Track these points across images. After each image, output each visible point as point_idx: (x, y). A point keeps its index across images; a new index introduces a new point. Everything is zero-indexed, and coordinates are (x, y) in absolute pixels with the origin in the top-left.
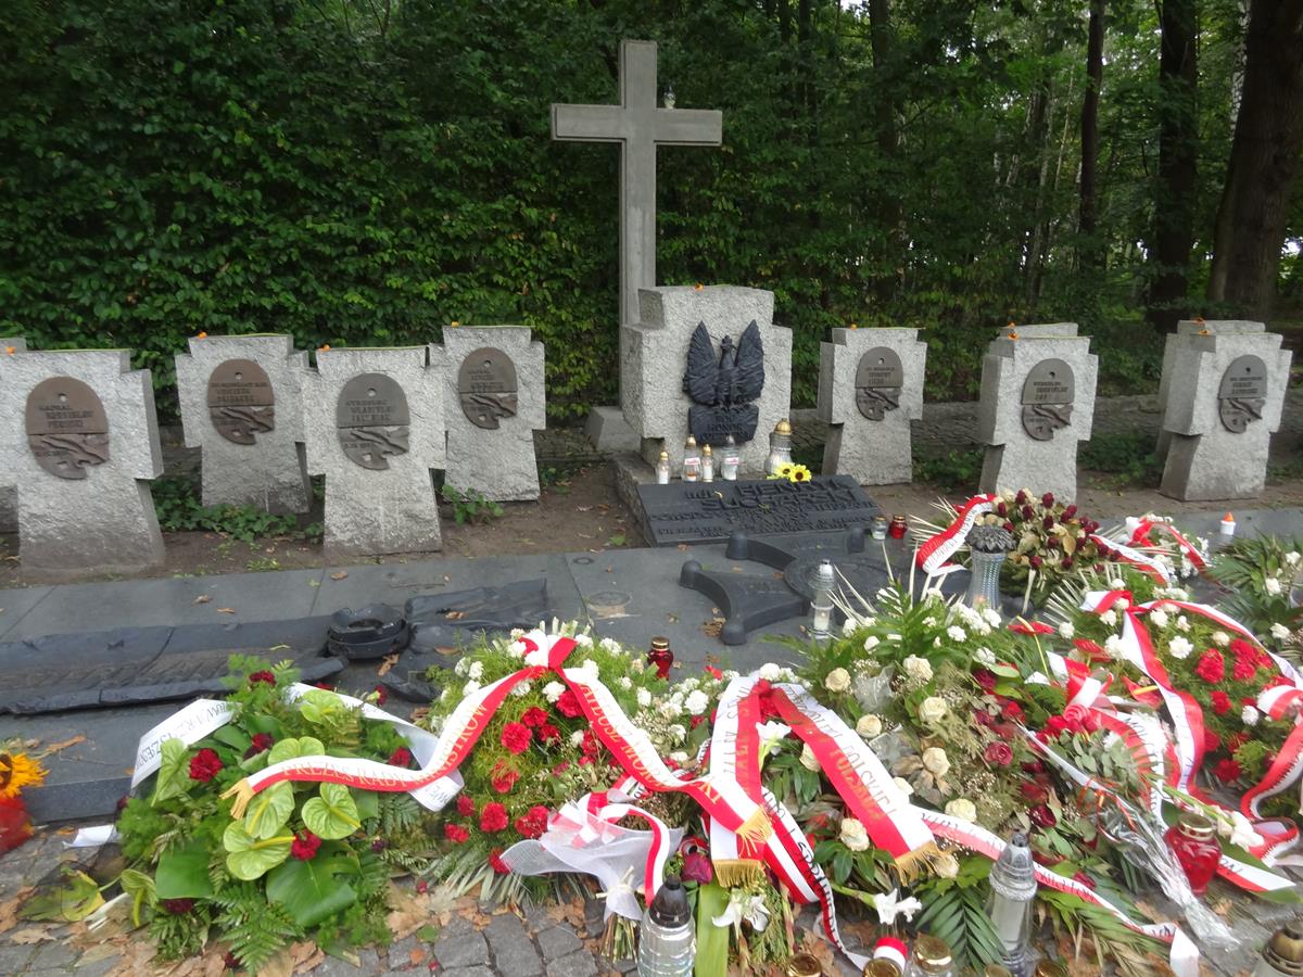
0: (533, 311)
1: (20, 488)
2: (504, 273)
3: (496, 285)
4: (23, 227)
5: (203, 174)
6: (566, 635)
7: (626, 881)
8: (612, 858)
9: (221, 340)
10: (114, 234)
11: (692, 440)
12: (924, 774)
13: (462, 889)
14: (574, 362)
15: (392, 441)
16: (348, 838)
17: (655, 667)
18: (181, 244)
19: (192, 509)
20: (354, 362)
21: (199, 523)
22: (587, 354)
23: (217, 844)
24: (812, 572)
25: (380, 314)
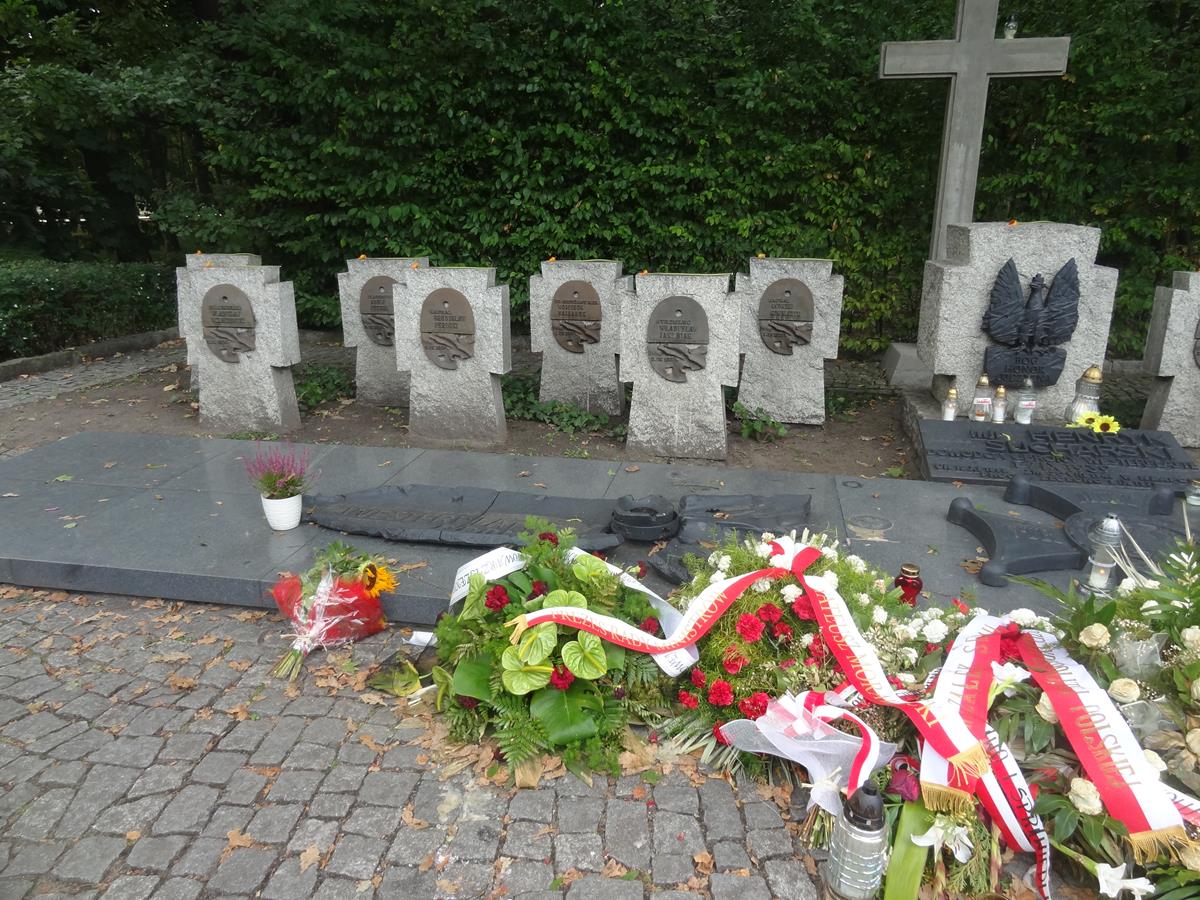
0: (840, 248)
1: (413, 373)
2: (816, 211)
3: (808, 222)
4: (438, 172)
5: (568, 125)
6: (815, 546)
7: (832, 779)
8: (823, 755)
9: (566, 263)
10: (499, 177)
11: (985, 380)
12: (1184, 754)
13: (686, 748)
14: (876, 297)
15: (692, 357)
16: (597, 680)
17: (899, 591)
18: (546, 184)
19: (532, 403)
20: (666, 286)
21: (534, 415)
22: (891, 290)
23: (498, 662)
24: (1096, 525)
25: (699, 247)
